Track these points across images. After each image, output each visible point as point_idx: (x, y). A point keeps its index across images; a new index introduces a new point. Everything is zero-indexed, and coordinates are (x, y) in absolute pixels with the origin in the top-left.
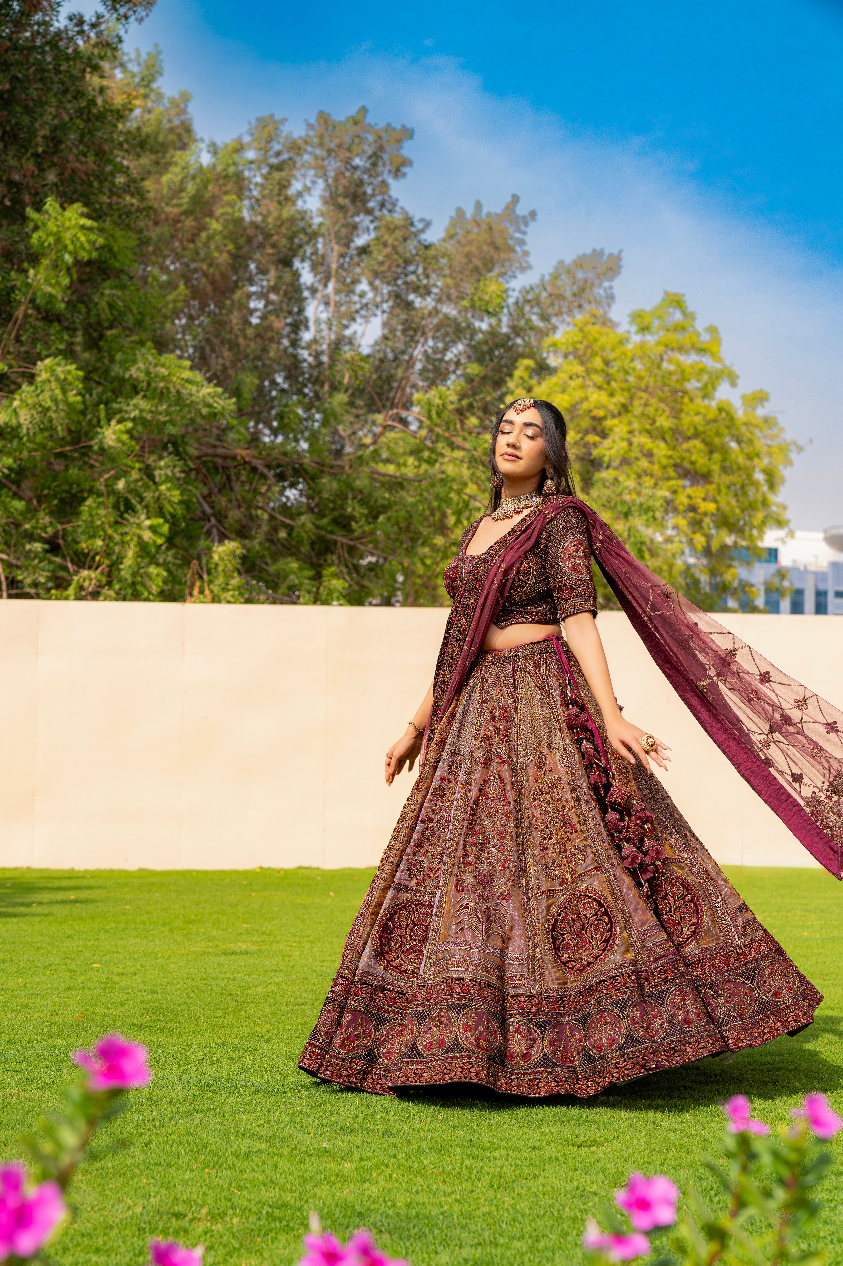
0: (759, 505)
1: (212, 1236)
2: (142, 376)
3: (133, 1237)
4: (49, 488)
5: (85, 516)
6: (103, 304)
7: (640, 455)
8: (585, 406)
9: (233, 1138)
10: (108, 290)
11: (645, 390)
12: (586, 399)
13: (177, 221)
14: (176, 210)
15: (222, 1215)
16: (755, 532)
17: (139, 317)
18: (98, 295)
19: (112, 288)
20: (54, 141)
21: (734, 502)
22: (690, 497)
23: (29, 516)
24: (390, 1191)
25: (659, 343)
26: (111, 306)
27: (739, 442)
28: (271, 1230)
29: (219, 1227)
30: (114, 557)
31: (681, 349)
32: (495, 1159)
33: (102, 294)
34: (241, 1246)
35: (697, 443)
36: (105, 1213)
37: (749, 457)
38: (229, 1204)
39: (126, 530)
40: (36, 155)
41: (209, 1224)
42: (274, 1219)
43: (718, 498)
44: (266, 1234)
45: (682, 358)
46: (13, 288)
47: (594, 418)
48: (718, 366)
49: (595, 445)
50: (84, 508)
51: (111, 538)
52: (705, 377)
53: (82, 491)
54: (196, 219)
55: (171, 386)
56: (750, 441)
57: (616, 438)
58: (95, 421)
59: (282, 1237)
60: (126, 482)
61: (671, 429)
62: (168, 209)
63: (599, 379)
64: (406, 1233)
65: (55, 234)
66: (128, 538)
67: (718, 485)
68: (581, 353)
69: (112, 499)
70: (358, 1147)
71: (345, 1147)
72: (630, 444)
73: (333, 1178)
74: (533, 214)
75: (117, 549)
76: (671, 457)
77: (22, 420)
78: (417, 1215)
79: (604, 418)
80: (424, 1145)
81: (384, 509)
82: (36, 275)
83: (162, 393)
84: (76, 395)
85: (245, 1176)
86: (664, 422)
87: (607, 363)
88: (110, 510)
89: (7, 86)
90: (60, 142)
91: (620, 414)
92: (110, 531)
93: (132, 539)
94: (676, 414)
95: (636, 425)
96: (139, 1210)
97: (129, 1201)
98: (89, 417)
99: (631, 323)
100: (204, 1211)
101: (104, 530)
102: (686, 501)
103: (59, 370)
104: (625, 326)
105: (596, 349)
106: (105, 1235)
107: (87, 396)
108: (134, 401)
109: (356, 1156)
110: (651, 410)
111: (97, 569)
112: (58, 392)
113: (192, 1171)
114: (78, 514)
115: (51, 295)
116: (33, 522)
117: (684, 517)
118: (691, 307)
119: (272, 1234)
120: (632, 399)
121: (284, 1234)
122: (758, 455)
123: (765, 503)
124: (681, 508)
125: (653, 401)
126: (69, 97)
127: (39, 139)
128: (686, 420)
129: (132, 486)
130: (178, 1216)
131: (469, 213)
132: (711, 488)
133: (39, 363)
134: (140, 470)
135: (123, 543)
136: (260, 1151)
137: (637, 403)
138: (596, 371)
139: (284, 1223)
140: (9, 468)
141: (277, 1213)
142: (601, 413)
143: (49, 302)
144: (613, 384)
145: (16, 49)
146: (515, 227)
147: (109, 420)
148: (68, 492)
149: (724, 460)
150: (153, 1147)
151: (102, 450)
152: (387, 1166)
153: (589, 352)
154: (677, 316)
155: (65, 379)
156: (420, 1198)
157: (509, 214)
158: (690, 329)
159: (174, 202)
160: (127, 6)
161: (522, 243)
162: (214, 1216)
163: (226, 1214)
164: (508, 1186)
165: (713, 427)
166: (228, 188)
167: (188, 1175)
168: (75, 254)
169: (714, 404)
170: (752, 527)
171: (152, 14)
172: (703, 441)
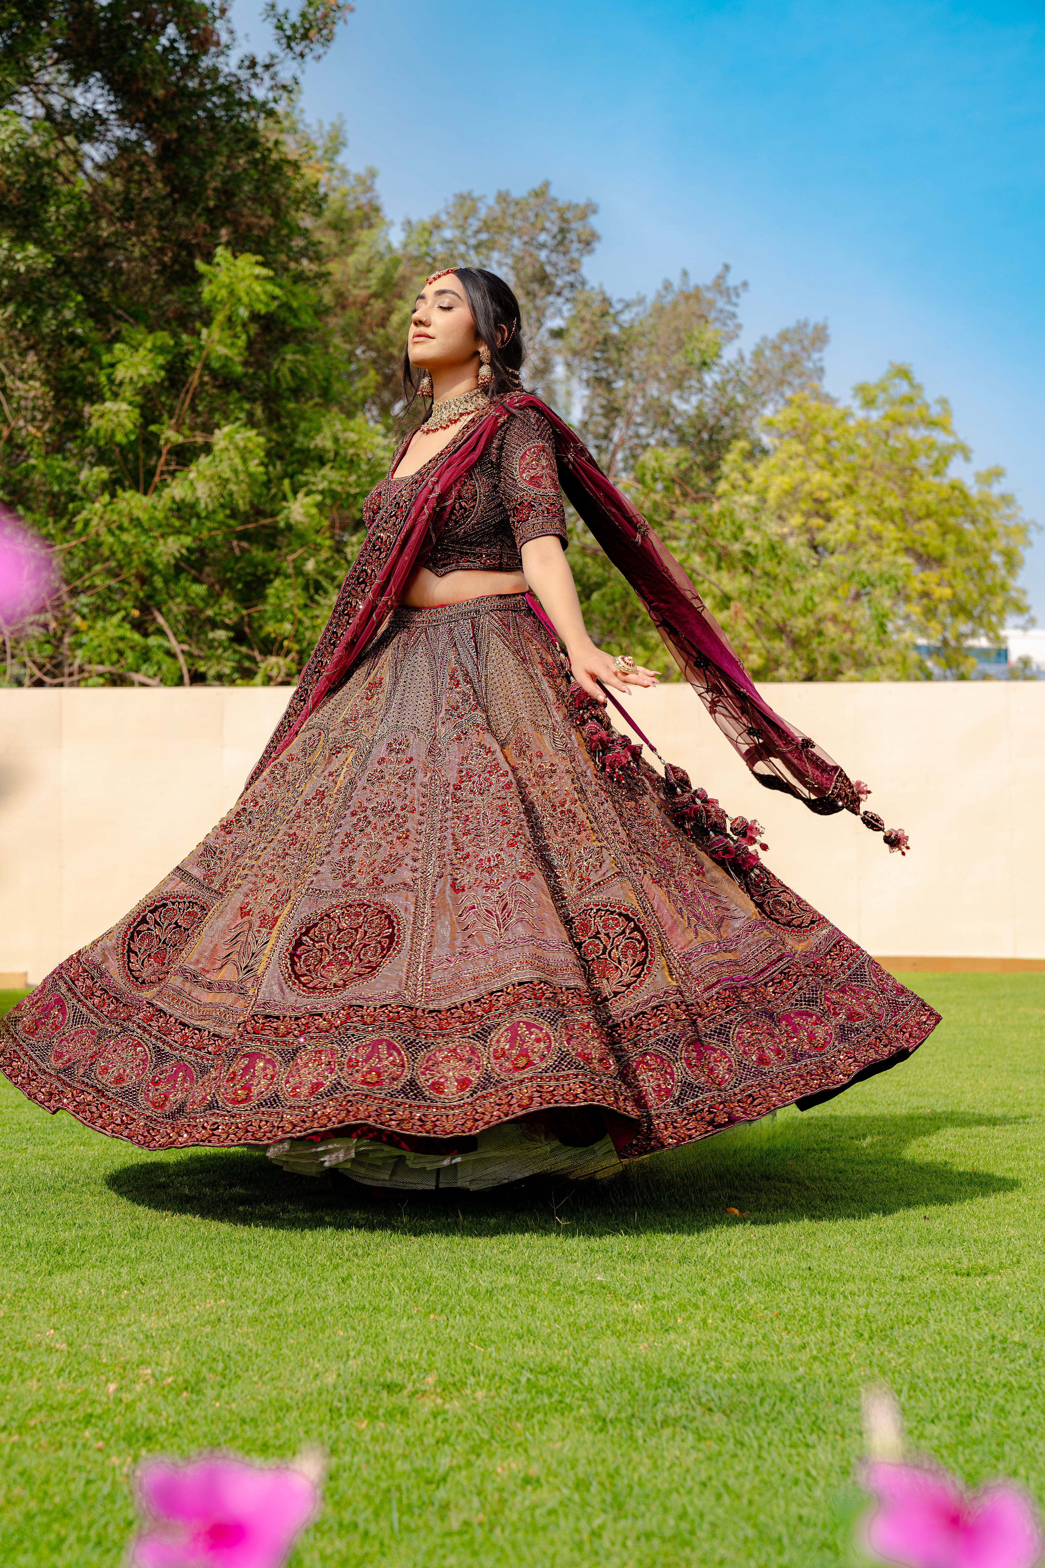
0: (998, 590)
1: (445, 1420)
2: (329, 445)
3: (321, 1423)
4: (232, 570)
5: (272, 600)
6: (285, 371)
7: (867, 539)
8: (807, 487)
9: (467, 1269)
10: (291, 355)
11: (872, 468)
12: (807, 480)
13: (365, 304)
14: (364, 293)
15: (459, 1386)
16: (994, 619)
17: (324, 384)
18: (278, 361)
19: (294, 353)
20: (227, 193)
21: (971, 587)
22: (923, 583)
23: (212, 602)
24: (709, 1345)
25: (886, 417)
26: (292, 372)
27: (974, 521)
28: (537, 1409)
29: (455, 1406)
30: (305, 644)
31: (909, 422)
32: (852, 1294)
33: (283, 360)
34: (492, 1437)
35: (930, 524)
36: (280, 1384)
37: (986, 538)
38: (468, 1368)
39: (317, 613)
40: (208, 211)
41: (439, 1401)
42: (540, 1392)
43: (954, 583)
44: (530, 1416)
45: (910, 432)
46: (188, 353)
47: (817, 501)
48: (951, 440)
49: (819, 529)
50: (270, 591)
51: (300, 622)
52: (935, 454)
53: (268, 573)
54: (386, 301)
55: (361, 452)
56: (987, 521)
57: (842, 520)
58: (280, 495)
59: (555, 1421)
60: (317, 562)
61: (901, 510)
62: (356, 292)
63: (820, 458)
64: (751, 1414)
65: (228, 286)
67: (954, 569)
68: (800, 431)
69: (300, 580)
70: (647, 1280)
71: (630, 1281)
72: (858, 527)
73: (620, 1326)
74: (745, 284)
75: (307, 634)
76: (901, 540)
77: (199, 493)
78: (762, 1383)
79: (829, 500)
80: (743, 1275)
81: (598, 586)
82: (209, 336)
83: (351, 461)
84: (258, 465)
85: (490, 1324)
86: (893, 502)
87: (828, 441)
88: (299, 591)
89: (175, 135)
90: (233, 195)
91: (844, 495)
92: (300, 615)
94: (906, 494)
95: (862, 507)
96: (331, 1379)
97: (317, 1365)
98: (274, 491)
99: (855, 396)
100: (431, 1380)
101: (292, 613)
102: (919, 587)
103: (238, 437)
104: (847, 400)
105: (816, 426)
106: (278, 1419)
107: (271, 468)
108: (322, 472)
109: (648, 1294)
110: (878, 490)
111: (286, 656)
112: (238, 461)
113: (410, 1317)
114: (263, 598)
115: (227, 358)
116: (216, 608)
117: (918, 604)
118: (918, 378)
119: (540, 1416)
120: (856, 479)
121: (557, 1415)
122: (995, 535)
123: (1003, 587)
124: (914, 595)
125: (880, 480)
126: (242, 145)
127: (210, 192)
128: (917, 499)
129: (323, 566)
130: (390, 1387)
131: (676, 281)
132: (946, 572)
133: (217, 431)
134: (330, 547)
136: (507, 1288)
137: (862, 483)
138: (817, 450)
139: (556, 1397)
140: (188, 549)
141: (544, 1382)
142: (824, 495)
143: (224, 366)
144: (837, 464)
145: (183, 95)
146: (725, 299)
147: (295, 492)
148: (254, 575)
149: (959, 542)
150: (354, 1283)
151: (289, 527)
152: (697, 1307)
153: (809, 430)
154: (904, 388)
155: (245, 447)
156: (758, 1354)
157: (719, 285)
158: (919, 401)
159: (362, 283)
160: (303, 43)
161: (733, 316)
162: (446, 1388)
163: (464, 1384)
164: (885, 1334)
165: (946, 506)
166: (419, 269)
167: (404, 1324)
168: (250, 306)
169: (946, 481)
170: (990, 612)
171: (330, 52)
172: (936, 522)
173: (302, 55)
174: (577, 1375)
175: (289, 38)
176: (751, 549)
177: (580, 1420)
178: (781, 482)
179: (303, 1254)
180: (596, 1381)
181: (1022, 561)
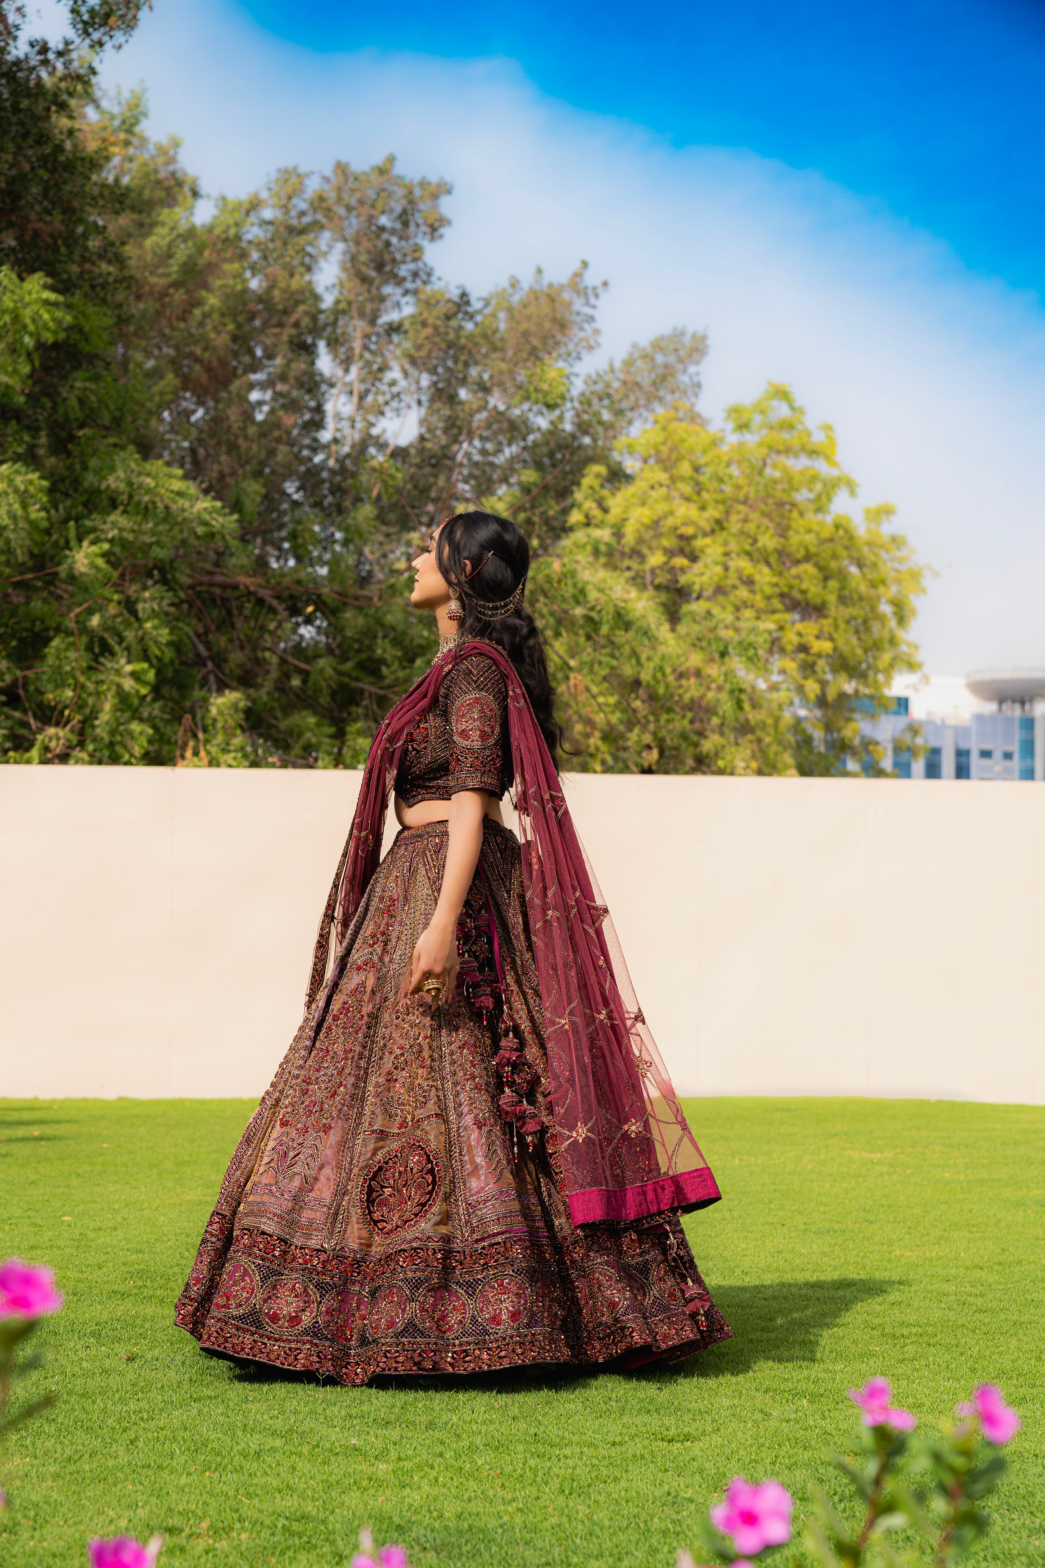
0: (886, 644)
1: (215, 1556)
2: (122, 486)
5: (50, 661)
6: (73, 402)
7: (738, 583)
8: (670, 522)
9: (239, 1433)
10: (79, 382)
11: (745, 502)
12: (671, 513)
13: (164, 294)
14: (163, 281)
15: (228, 1530)
16: (881, 677)
17: (118, 414)
18: (67, 387)
19: (83, 379)
20: (12, 195)
21: (854, 640)
22: (800, 634)
24: (436, 1498)
25: (760, 444)
26: (81, 402)
27: (860, 565)
28: (288, 1548)
29: (223, 1545)
30: (88, 711)
31: (787, 451)
32: (566, 1457)
33: (72, 387)
35: (809, 568)
36: (82, 1528)
37: (873, 585)
38: (236, 1516)
39: (102, 677)
41: (211, 1541)
42: (292, 1535)
43: (836, 636)
44: (282, 1553)
45: (789, 462)
47: (681, 537)
48: (834, 472)
49: (683, 570)
50: (50, 650)
51: (83, 687)
52: (819, 486)
53: (47, 629)
54: (188, 292)
55: (157, 500)
56: (874, 565)
57: (709, 561)
58: (62, 542)
59: (302, 1557)
60: (102, 618)
61: (777, 551)
62: (153, 280)
63: (687, 489)
64: (456, 1551)
65: (12, 312)
66: (105, 687)
67: (835, 619)
68: (664, 456)
69: (84, 640)
70: (395, 1444)
71: (379, 1444)
72: (726, 569)
73: (365, 1483)
74: (605, 284)
75: (91, 701)
76: (776, 585)
78: (470, 1528)
79: (694, 537)
80: (478, 1441)
81: (422, 650)
83: (146, 508)
84: (39, 510)
85: (256, 1481)
86: (768, 541)
87: (697, 469)
88: (83, 653)
90: (19, 197)
91: (713, 531)
92: (82, 679)
93: (109, 689)
94: (783, 531)
95: (733, 546)
96: (123, 1523)
97: (111, 1513)
98: (55, 537)
99: (727, 419)
100: (205, 1525)
101: (74, 677)
102: (795, 640)
103: (18, 480)
104: (719, 423)
105: (683, 452)
106: (81, 1554)
107: (53, 512)
108: (112, 518)
109: (393, 1455)
110: (751, 527)
111: (65, 725)
112: (17, 506)
113: (189, 1474)
114: (42, 658)
115: (7, 386)
117: (793, 659)
118: (800, 400)
119: (290, 1553)
120: (728, 513)
121: (304, 1552)
122: (884, 582)
123: (893, 641)
124: (789, 648)
125: (754, 516)
126: (30, 141)
128: (795, 539)
129: (109, 623)
131: (527, 278)
132: (826, 623)
134: (119, 603)
135: (98, 694)
136: (273, 1450)
137: (734, 518)
138: (683, 479)
139: (305, 1539)
141: (295, 1526)
142: (690, 531)
143: (5, 395)
144: (705, 495)
146: (582, 300)
147: (80, 540)
148: (30, 630)
149: (842, 588)
150: (140, 1444)
151: (72, 578)
152: (432, 1468)
153: (674, 455)
154: (783, 411)
155: (26, 491)
156: (473, 1507)
157: (576, 283)
158: (800, 427)
159: (160, 271)
160: (102, 30)
161: (591, 319)
162: (217, 1531)
163: (232, 1529)
164: (582, 1492)
165: (828, 548)
166: (229, 254)
167: (184, 1480)
168: (36, 336)
169: (829, 519)
170: (877, 671)
171: (131, 40)
172: (816, 565)
173: (101, 44)
174: (324, 1522)
175: (85, 23)
176: (594, 614)
177: (321, 1556)
178: (640, 516)
179: (95, 1417)
180: (338, 1526)
181: (914, 612)
